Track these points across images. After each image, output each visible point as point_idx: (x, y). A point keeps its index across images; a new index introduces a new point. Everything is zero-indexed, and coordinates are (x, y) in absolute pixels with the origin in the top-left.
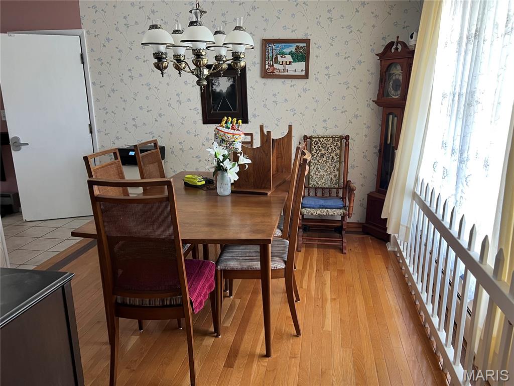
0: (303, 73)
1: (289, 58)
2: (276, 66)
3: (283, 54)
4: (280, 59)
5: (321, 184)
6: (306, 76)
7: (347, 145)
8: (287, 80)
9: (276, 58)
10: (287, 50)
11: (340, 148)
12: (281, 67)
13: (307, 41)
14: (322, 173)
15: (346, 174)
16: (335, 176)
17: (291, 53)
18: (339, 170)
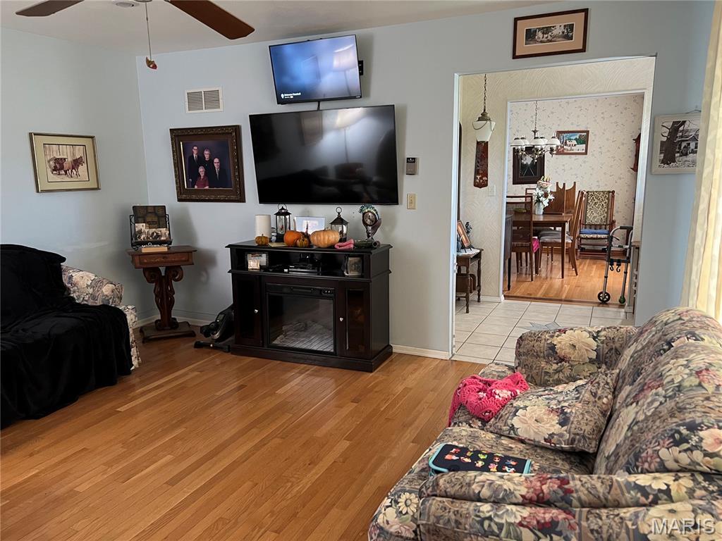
0: (584, 151)
1: (575, 142)
2: (565, 147)
3: (571, 139)
4: (568, 143)
5: (594, 222)
6: (586, 153)
7: (613, 197)
8: (573, 156)
9: (566, 142)
10: (574, 138)
11: (608, 199)
12: (569, 148)
13: (588, 132)
14: (595, 215)
15: (612, 215)
16: (604, 217)
17: (576, 139)
18: (607, 213)
